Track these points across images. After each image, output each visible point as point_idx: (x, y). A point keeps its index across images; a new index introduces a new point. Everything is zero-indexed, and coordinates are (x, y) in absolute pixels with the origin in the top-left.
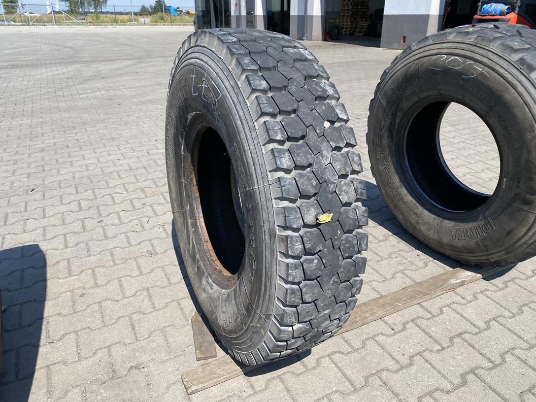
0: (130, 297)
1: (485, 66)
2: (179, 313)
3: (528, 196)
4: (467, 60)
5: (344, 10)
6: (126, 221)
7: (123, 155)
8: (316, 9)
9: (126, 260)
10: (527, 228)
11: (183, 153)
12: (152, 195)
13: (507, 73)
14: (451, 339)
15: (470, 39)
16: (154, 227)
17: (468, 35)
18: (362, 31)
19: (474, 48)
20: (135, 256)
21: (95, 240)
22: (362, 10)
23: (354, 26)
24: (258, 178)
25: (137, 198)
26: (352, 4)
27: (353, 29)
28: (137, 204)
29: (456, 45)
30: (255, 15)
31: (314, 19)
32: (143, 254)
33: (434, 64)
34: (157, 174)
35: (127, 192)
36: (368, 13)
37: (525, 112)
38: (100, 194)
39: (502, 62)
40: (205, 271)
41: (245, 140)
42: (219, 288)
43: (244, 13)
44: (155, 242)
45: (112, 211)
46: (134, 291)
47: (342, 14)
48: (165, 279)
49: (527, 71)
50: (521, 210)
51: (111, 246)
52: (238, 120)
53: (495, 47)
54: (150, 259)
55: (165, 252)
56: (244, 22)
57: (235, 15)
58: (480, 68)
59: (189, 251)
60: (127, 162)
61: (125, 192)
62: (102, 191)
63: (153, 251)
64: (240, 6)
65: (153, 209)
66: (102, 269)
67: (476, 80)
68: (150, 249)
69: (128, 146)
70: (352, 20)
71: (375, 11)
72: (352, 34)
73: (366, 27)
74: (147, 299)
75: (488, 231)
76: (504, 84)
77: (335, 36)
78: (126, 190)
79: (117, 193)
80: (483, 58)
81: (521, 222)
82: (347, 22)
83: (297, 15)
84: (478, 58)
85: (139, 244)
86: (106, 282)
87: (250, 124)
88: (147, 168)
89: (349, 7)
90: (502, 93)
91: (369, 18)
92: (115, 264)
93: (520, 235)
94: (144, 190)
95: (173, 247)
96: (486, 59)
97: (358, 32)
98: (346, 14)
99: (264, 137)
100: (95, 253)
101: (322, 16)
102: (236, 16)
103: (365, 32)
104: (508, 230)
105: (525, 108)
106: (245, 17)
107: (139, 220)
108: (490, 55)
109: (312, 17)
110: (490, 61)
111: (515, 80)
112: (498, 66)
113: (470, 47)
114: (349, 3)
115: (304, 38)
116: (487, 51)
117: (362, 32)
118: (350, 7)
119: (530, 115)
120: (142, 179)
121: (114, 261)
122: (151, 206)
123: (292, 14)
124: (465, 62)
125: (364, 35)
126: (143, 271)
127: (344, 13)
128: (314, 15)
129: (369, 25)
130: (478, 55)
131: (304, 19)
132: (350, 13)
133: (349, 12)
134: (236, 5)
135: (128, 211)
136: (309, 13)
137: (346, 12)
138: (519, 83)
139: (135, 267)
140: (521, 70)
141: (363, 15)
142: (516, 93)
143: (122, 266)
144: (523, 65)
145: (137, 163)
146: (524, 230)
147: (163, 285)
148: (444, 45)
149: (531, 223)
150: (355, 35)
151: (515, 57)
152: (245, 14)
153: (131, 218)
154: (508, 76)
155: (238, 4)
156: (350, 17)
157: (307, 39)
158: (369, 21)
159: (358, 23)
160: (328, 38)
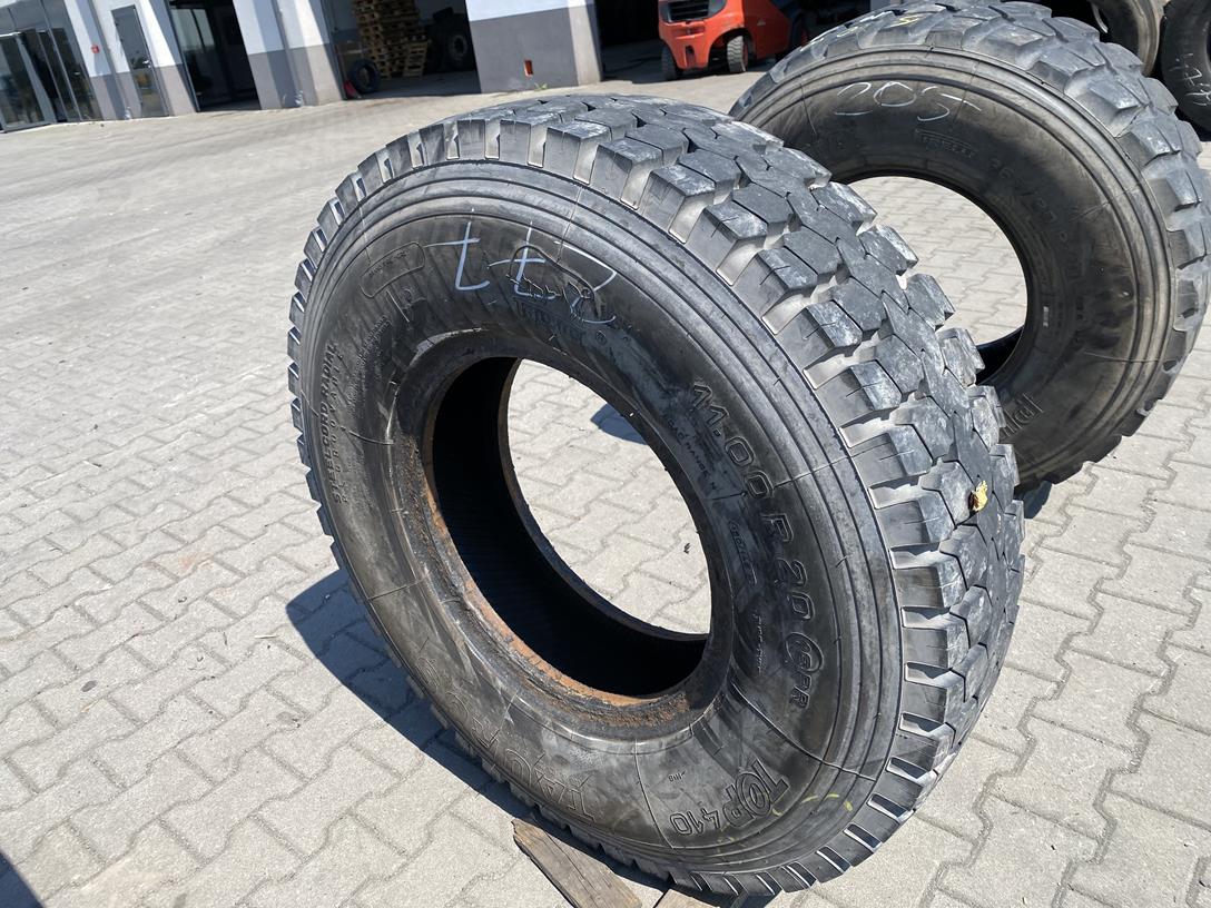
0: (317, 852)
1: (966, 89)
2: (474, 839)
3: (1106, 331)
4: (922, 84)
5: (366, 25)
6: (163, 661)
7: (28, 490)
8: (307, 32)
9: (238, 762)
10: (1112, 392)
11: (389, 442)
12: (189, 571)
13: (1017, 96)
14: (1058, 658)
15: (915, 40)
16: (251, 649)
17: (907, 33)
18: (418, 64)
19: (930, 58)
20: (254, 741)
21: (109, 740)
22: (406, 18)
23: (397, 55)
24: (807, 450)
25: (153, 590)
26: (380, 8)
27: (397, 62)
28: (166, 605)
29: (887, 58)
30: (156, 66)
31: (312, 56)
32: (273, 727)
33: (846, 105)
34: (163, 513)
35: (113, 583)
36: (420, 24)
37: (1073, 167)
38: (36, 612)
39: (1000, 76)
40: (540, 713)
41: (737, 367)
42: (614, 744)
43: (122, 66)
44: (284, 685)
45: (103, 647)
46: (317, 833)
47: (362, 33)
48: (378, 771)
49: (1056, 85)
50: (1096, 361)
51: (168, 741)
52: (698, 324)
53: (973, 47)
54: (301, 733)
55: (327, 702)
56: (130, 90)
57: (101, 74)
58: (956, 97)
59: (462, 680)
60: (55, 506)
61: (107, 586)
62: (34, 604)
63: (294, 712)
64: (107, 51)
65: (216, 605)
66: (190, 811)
67: (951, 123)
68: (283, 708)
69: (26, 463)
70: (389, 43)
71: (434, 15)
72: (398, 75)
73: (424, 55)
74: (366, 838)
75: (1026, 419)
76: (1019, 119)
77: (369, 85)
78: (106, 580)
79: (86, 594)
80: (957, 74)
81: (1098, 384)
82: (379, 50)
83: (264, 51)
84: (948, 77)
85: (243, 706)
86: (221, 841)
87: (748, 324)
88: (123, 504)
89: (373, 16)
90: (1018, 139)
91: (425, 34)
92: (214, 783)
93: (1098, 411)
94: (156, 565)
95: (337, 682)
96: (964, 75)
97: (410, 68)
98: (372, 32)
99: (809, 345)
100: (135, 776)
101: (325, 45)
102: (104, 76)
103: (425, 64)
104: (1072, 407)
105: (1070, 160)
106: (130, 77)
107: (198, 646)
108: (971, 66)
109: (303, 50)
110: (975, 79)
111: (1038, 107)
112: (994, 85)
113: (921, 57)
114: (373, 8)
115: (298, 102)
116: (961, 60)
117: (419, 67)
118: (377, 15)
119: (1084, 171)
120: (132, 539)
121: (204, 776)
122: (205, 597)
123: (250, 50)
124: (917, 89)
125: (426, 72)
126: (305, 770)
127: (367, 30)
128: (307, 44)
129: (429, 50)
130: (944, 71)
131: (285, 60)
132: (381, 29)
133: (376, 29)
134: (96, 49)
135: (150, 633)
136: (293, 44)
137: (371, 28)
138: (1047, 113)
139: (278, 771)
140: (1043, 86)
141: (411, 31)
142: (1047, 134)
143: (238, 779)
144: (1046, 76)
145: (85, 500)
146: (1105, 399)
147: (383, 787)
148: (859, 62)
149: (1118, 381)
150: (405, 75)
151: (1025, 62)
152: (127, 69)
153: (172, 648)
154: (1021, 102)
155: (101, 48)
156: (382, 37)
157: (306, 104)
158: (426, 40)
159: (404, 47)
160: (353, 92)
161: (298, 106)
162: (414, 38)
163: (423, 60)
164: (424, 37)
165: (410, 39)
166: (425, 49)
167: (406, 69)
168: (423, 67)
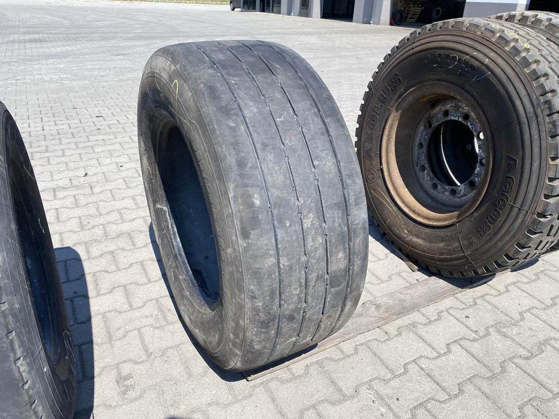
18: (415, 17)
31: (384, 3)
77: (398, 21)
91: (421, 4)
103: (418, 18)
115: (371, 22)
131: (373, 3)
141: (416, 2)
157: (374, 24)
158: (421, 7)
159: (410, 9)
160: (393, 22)
161: (370, 24)
162: (416, 5)
163: (417, 16)
164: (420, 6)
165: (414, 5)
166: (420, 11)
167: (408, 18)
168: (416, 19)
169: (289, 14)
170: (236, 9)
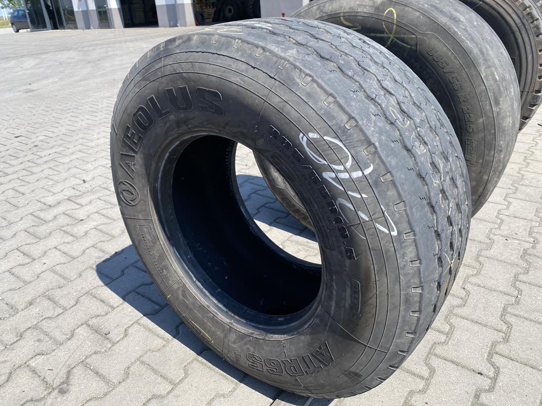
30: (109, 8)
43: (92, 7)
56: (95, 18)
64: (86, 1)
73: (213, 14)
83: (164, 4)
101: (192, 3)
102: (82, 11)
106: (95, 11)
109: (183, 5)
123: (157, 3)
128: (185, 2)
131: (174, 10)
136: (179, 2)
152: (95, 8)
157: (181, 26)
159: (204, 10)
160: (198, 24)
161: (177, 26)
162: (208, 7)
163: (213, 16)
164: (212, 7)
165: (206, 7)
166: (213, 12)
168: (212, 18)
169: (88, 27)
170: (20, 31)
